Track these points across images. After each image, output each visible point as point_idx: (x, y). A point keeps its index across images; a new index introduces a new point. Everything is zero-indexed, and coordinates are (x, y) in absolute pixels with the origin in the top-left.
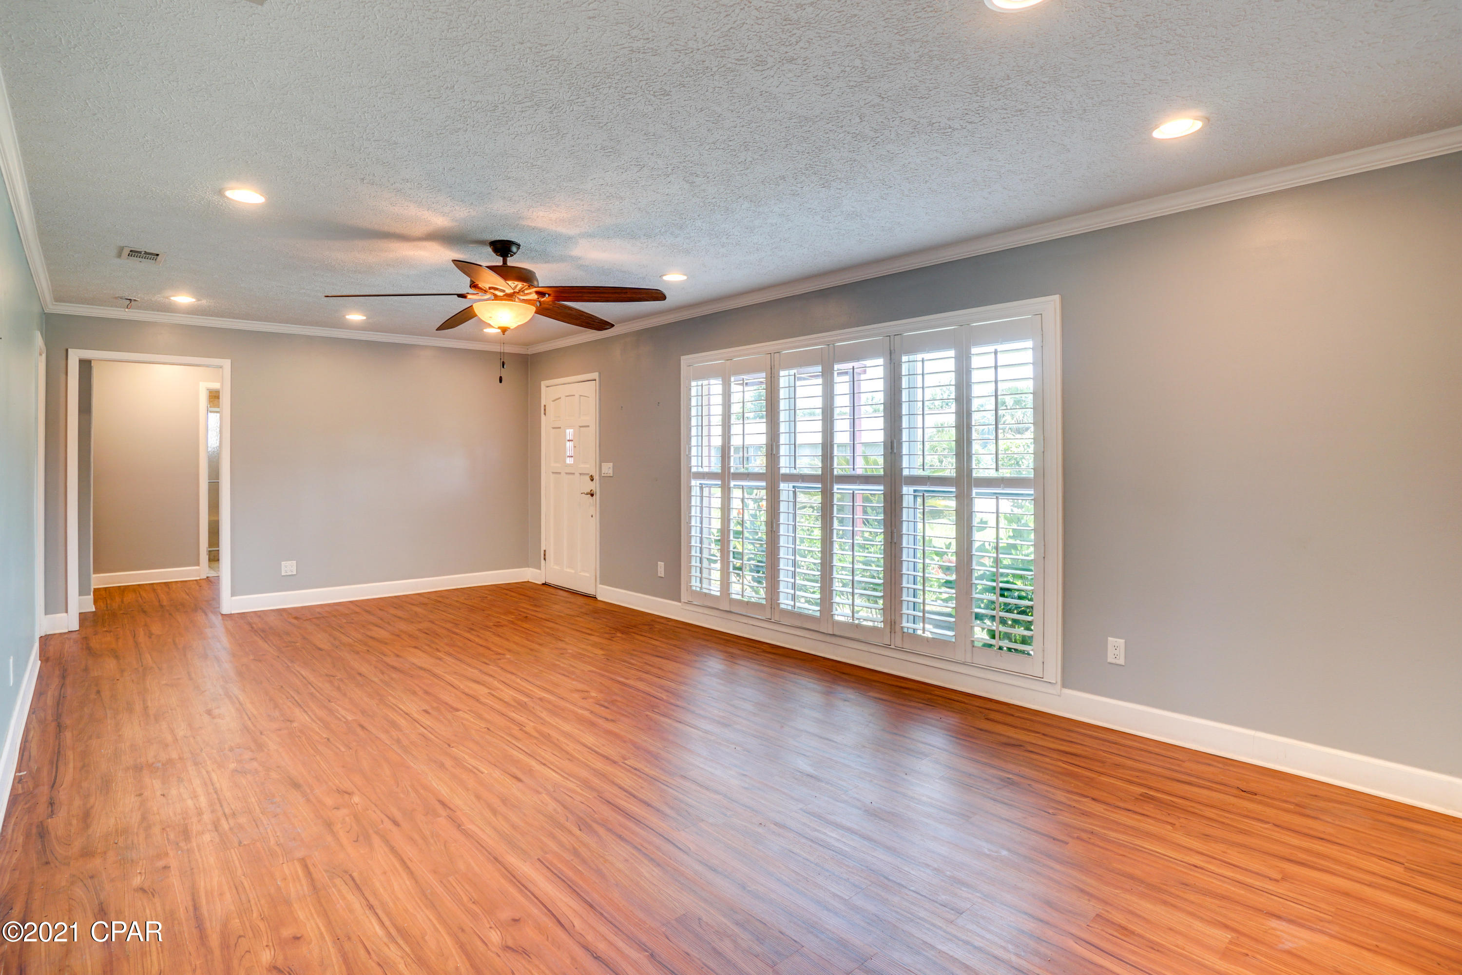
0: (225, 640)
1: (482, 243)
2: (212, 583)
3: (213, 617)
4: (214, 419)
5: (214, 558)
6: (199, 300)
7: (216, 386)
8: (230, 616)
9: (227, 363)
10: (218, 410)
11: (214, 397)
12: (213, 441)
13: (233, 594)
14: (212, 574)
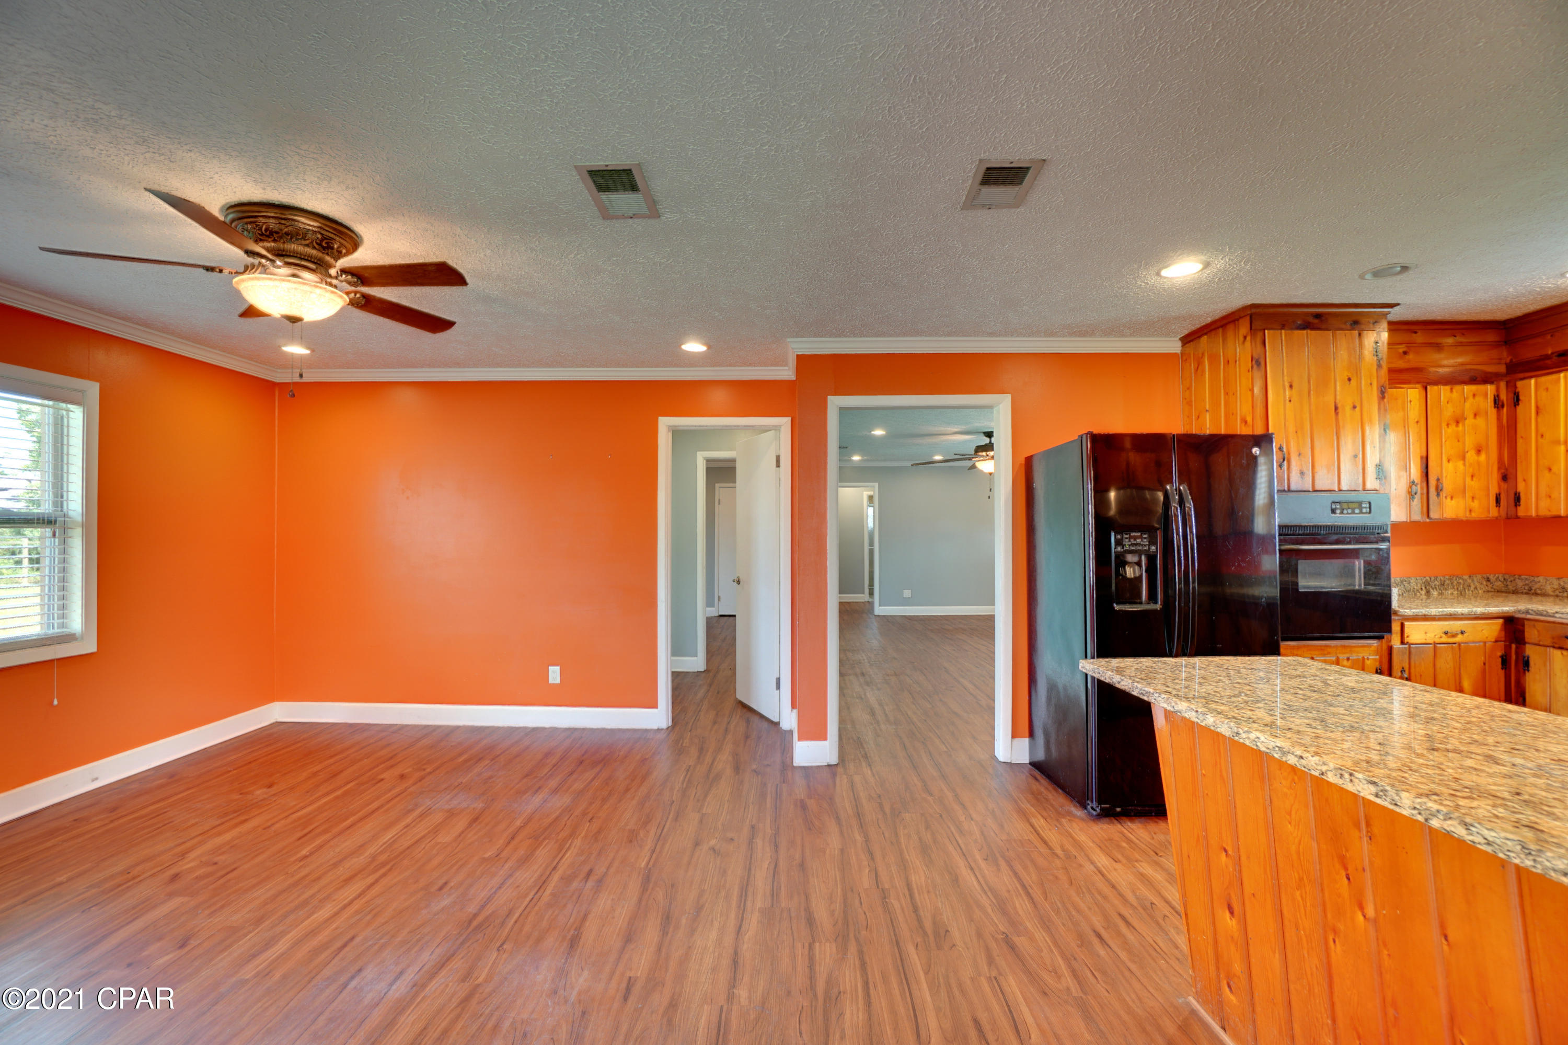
0: (875, 624)
1: (980, 432)
2: (871, 604)
3: (871, 616)
4: (871, 510)
5: (871, 593)
6: (862, 457)
7: (871, 493)
8: (879, 616)
9: (876, 485)
10: (872, 505)
11: (871, 498)
12: (870, 523)
13: (880, 606)
14: (870, 600)
